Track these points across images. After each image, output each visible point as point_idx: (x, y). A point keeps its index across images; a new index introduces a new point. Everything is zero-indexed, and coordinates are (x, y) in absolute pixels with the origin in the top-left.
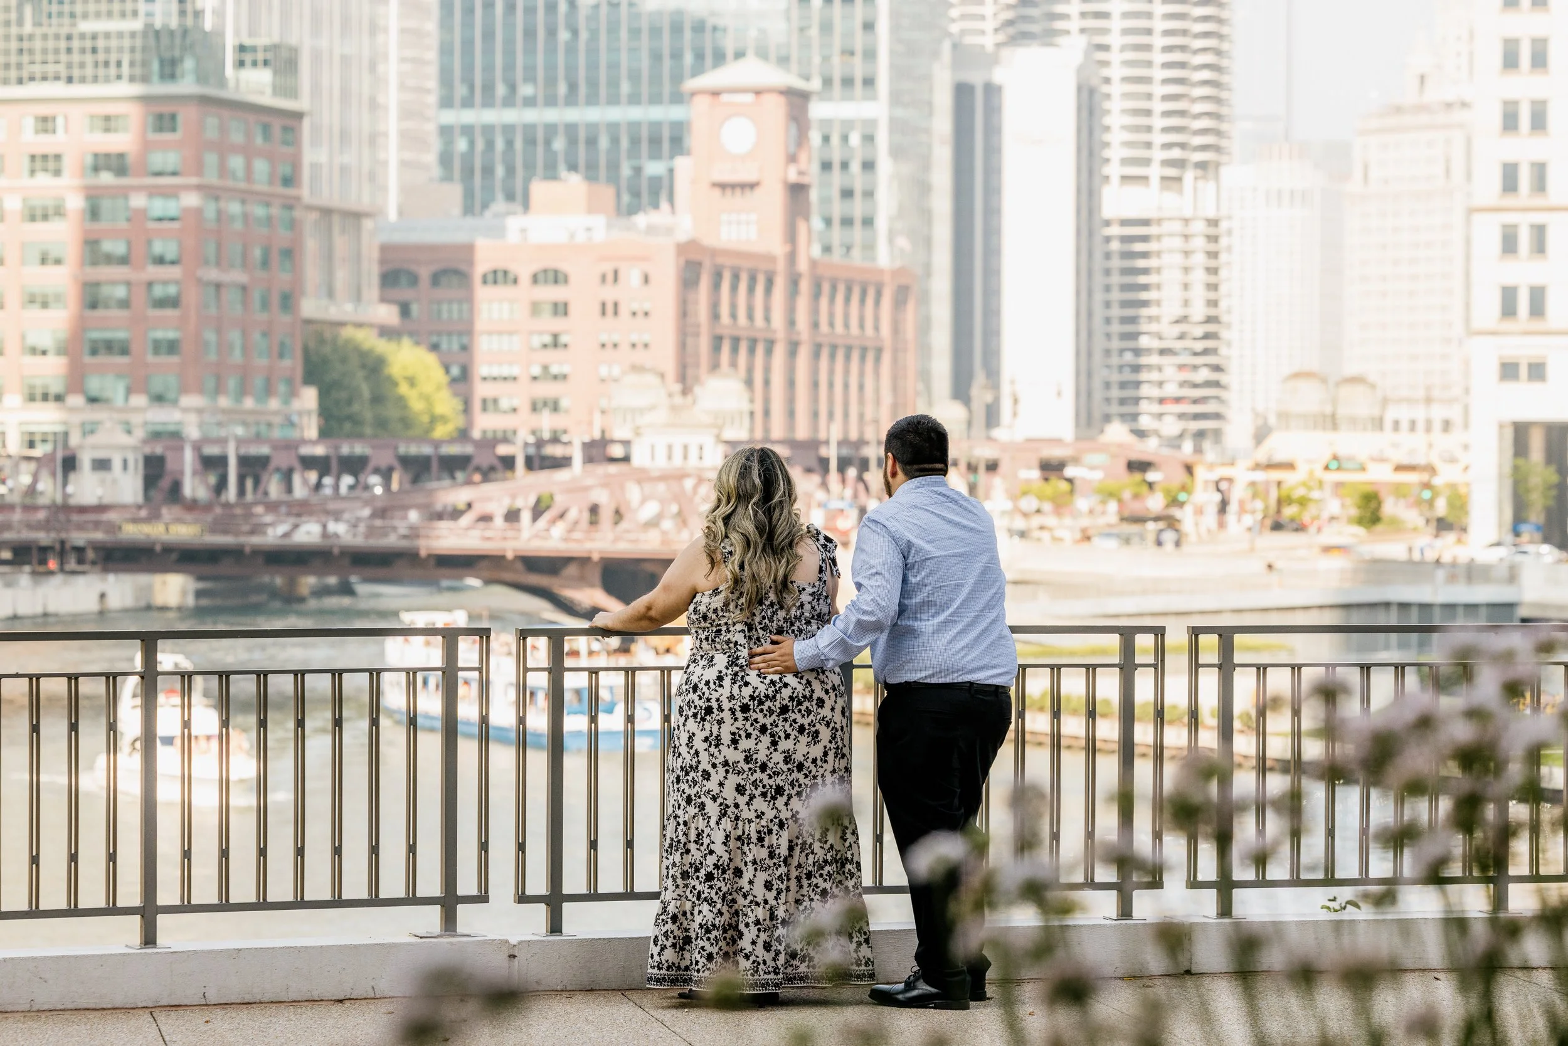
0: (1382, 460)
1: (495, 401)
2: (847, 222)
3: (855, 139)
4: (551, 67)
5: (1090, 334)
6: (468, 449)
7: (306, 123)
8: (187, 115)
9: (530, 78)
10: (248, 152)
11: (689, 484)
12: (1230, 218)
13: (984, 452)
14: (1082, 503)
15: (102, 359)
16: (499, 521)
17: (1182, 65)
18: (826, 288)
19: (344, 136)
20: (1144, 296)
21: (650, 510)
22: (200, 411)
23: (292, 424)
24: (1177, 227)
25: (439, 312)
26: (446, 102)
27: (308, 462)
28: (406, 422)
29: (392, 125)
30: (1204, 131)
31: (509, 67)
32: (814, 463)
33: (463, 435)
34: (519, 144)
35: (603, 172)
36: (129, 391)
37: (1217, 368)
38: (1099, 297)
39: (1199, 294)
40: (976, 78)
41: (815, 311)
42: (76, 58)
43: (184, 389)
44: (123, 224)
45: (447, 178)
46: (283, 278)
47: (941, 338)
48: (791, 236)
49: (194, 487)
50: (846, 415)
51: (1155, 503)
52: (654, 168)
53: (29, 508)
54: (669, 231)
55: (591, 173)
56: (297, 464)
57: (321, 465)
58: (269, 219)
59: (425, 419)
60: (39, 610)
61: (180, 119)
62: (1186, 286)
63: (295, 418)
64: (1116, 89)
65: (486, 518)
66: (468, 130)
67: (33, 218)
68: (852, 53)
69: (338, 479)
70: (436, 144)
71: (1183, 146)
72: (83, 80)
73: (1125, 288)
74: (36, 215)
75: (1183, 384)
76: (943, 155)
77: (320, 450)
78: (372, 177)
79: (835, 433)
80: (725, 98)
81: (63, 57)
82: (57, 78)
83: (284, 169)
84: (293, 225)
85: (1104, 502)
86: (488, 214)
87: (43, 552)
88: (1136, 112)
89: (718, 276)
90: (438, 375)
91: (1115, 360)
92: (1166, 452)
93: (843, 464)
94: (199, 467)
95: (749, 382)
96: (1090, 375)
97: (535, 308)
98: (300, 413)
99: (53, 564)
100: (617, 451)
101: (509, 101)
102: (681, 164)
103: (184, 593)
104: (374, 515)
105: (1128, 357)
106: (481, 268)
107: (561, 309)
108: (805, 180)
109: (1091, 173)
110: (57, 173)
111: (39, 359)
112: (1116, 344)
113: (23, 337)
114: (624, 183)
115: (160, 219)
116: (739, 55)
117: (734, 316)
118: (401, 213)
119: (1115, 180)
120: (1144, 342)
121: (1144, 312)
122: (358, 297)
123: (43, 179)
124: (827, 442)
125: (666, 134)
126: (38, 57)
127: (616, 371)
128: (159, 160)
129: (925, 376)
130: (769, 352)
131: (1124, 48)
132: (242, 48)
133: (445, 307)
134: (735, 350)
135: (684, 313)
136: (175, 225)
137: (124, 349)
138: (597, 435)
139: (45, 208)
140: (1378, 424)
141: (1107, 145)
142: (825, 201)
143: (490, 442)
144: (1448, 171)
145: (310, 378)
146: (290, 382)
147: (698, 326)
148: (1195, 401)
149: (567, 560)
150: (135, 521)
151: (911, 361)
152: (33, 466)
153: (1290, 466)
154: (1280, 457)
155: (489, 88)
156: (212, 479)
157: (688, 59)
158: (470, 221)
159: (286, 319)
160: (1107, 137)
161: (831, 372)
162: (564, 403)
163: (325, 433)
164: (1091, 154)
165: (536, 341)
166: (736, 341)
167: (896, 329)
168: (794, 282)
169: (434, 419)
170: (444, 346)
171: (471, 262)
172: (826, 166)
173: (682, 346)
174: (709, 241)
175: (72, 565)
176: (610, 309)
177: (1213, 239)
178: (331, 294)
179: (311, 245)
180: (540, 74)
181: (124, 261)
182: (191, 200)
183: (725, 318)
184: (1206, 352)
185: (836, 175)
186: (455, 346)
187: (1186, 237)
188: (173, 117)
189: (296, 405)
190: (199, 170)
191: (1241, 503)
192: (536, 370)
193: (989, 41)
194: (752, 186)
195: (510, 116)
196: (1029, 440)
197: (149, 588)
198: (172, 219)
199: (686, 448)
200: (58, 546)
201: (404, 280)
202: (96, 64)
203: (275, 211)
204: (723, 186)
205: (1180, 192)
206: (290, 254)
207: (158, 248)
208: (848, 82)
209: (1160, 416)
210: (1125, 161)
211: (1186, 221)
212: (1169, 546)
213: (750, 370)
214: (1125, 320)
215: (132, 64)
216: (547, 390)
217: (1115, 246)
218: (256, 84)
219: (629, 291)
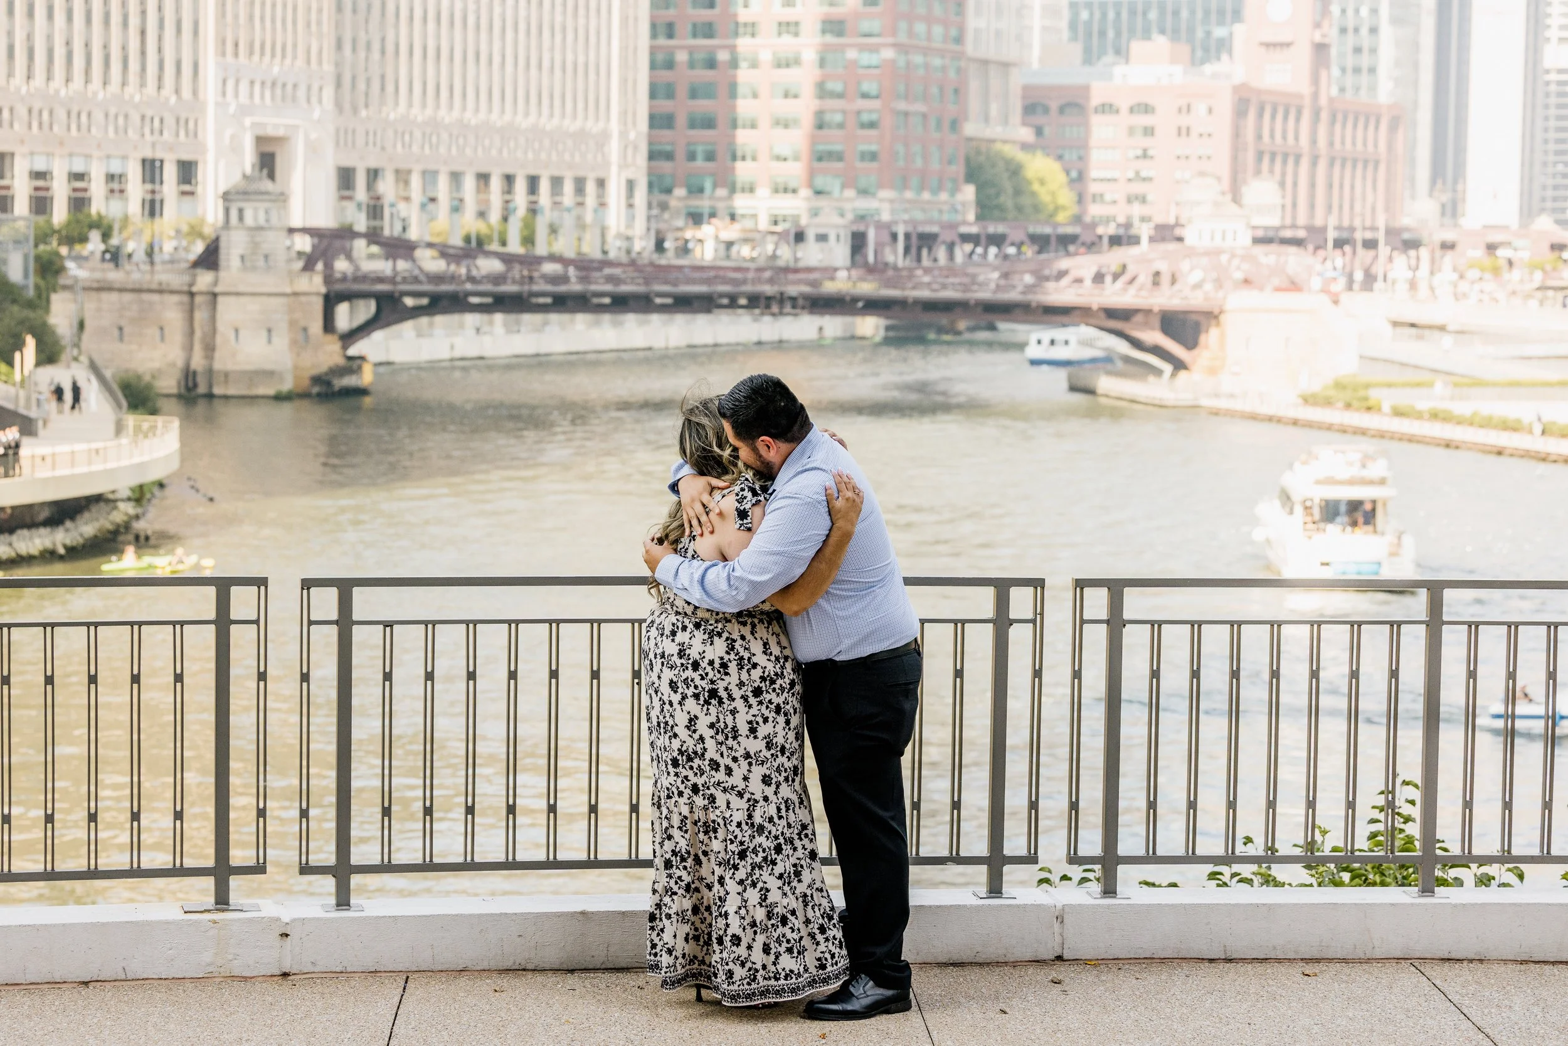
1: (1102, 195)
2: (1357, 70)
3: (1364, 12)
5: (1532, 151)
6: (1079, 230)
10: (929, 20)
11: (1224, 258)
13: (1449, 236)
14: (1517, 273)
15: (824, 165)
16: (1088, 282)
18: (1340, 117)
19: (999, 9)
21: (1198, 275)
22: (891, 201)
23: (956, 211)
25: (1064, 132)
27: (966, 238)
28: (1037, 208)
34: (1125, 15)
35: (1183, 36)
36: (844, 186)
38: (1539, 124)
41: (1331, 134)
43: (881, 186)
44: (841, 71)
45: (1074, 38)
46: (953, 108)
47: (1424, 153)
48: (1315, 80)
49: (875, 255)
50: (1352, 207)
52: (1219, 32)
53: (771, 269)
54: (1228, 76)
55: (1175, 35)
56: (957, 240)
57: (974, 240)
58: (944, 69)
59: (1051, 207)
60: (776, 338)
63: (959, 207)
65: (1079, 281)
66: (1089, 5)
67: (779, 65)
69: (986, 250)
70: (1066, 14)
73: (1559, 118)
74: (782, 63)
76: (1428, 23)
77: (974, 230)
78: (1020, 38)
79: (1332, 221)
83: (953, 32)
84: (961, 71)
85: (1531, 273)
86: (1100, 63)
87: (769, 299)
89: (1262, 109)
90: (1062, 178)
91: (1550, 170)
95: (1282, 184)
96: (1531, 180)
97: (1131, 131)
98: (964, 204)
99: (775, 309)
102: (1239, 29)
103: (877, 327)
104: (1001, 276)
105: (1560, 167)
106: (1095, 100)
107: (1149, 131)
108: (1326, 41)
109: (1536, 35)
110: (797, 35)
111: (781, 164)
112: (1551, 158)
113: (771, 149)
114: (1198, 42)
115: (869, 67)
117: (1272, 136)
118: (1041, 63)
119: (1554, 40)
122: (1005, 121)
123: (787, 39)
127: (1187, 175)
128: (865, 26)
129: (1411, 178)
130: (1297, 163)
133: (1068, 129)
134: (1272, 161)
135: (1237, 134)
136: (877, 71)
137: (839, 157)
138: (1172, 221)
139: (787, 59)
141: (1549, 15)
142: (1342, 55)
143: (1093, 225)
145: (970, 178)
146: (955, 181)
147: (1247, 144)
149: (1137, 311)
151: (1401, 169)
152: (775, 238)
158: (1087, 68)
159: (955, 137)
160: (1549, 10)
161: (1342, 178)
162: (1149, 198)
163: (980, 218)
164: (1537, 21)
165: (1131, 154)
166: (1273, 155)
167: (1390, 147)
168: (1316, 113)
169: (1057, 209)
170: (1067, 156)
171: (1087, 98)
172: (1343, 31)
173: (1235, 158)
174: (1255, 84)
175: (788, 309)
176: (1184, 132)
178: (987, 119)
179: (974, 86)
181: (840, 96)
182: (888, 54)
183: (1266, 138)
185: (1350, 36)
186: (1075, 157)
189: (959, 197)
190: (894, 32)
192: (1131, 175)
194: (1288, 45)
196: (1485, 227)
197: (854, 324)
198: (875, 67)
199: (1224, 232)
200: (778, 297)
201: (1039, 110)
203: (948, 62)
204: (1268, 45)
206: (958, 92)
207: (866, 87)
210: (1562, 28)
213: (1284, 174)
214: (1558, 141)
216: (1138, 188)
217: (1553, 88)
219: (1198, 119)
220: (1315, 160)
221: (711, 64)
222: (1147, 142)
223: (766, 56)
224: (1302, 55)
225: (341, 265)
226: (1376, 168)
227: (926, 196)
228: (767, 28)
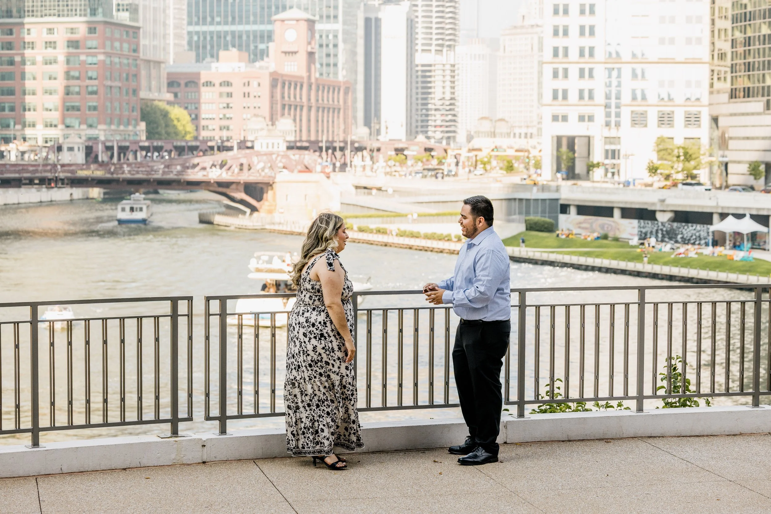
0: (511, 148)
1: (207, 126)
2: (328, 65)
3: (331, 37)
4: (226, 11)
5: (411, 104)
6: (198, 144)
7: (141, 30)
8: (99, 28)
9: (219, 15)
10: (121, 41)
11: (274, 157)
12: (458, 64)
13: (376, 145)
14: (409, 162)
15: (69, 112)
16: (208, 169)
17: (443, 12)
18: (321, 87)
19: (155, 35)
20: (430, 90)
21: (261, 165)
22: (105, 130)
23: (137, 135)
24: (441, 67)
25: (188, 96)
26: (190, 23)
27: (142, 148)
28: (176, 134)
29: (171, 31)
30: (450, 34)
31: (212, 11)
32: (318, 149)
33: (196, 138)
34: (215, 38)
35: (244, 48)
36: (80, 124)
37: (454, 115)
38: (414, 91)
39: (448, 90)
40: (372, 16)
41: (317, 95)
42: (61, 8)
43: (99, 123)
44: (77, 66)
45: (191, 49)
46: (133, 84)
47: (360, 105)
48: (309, 70)
49: (103, 157)
50: (328, 131)
51: (434, 163)
52: (262, 46)
53: (45, 165)
54: (267, 68)
55: (240, 47)
56: (138, 149)
57: (147, 149)
58: (128, 64)
59: (183, 132)
60: (49, 199)
61: (97, 29)
62: (444, 87)
63: (138, 133)
64: (420, 20)
65: (204, 168)
66: (197, 33)
67: (46, 64)
68: (330, 7)
69: (153, 154)
70: (186, 38)
71: (443, 39)
72: (63, 16)
73: (423, 88)
74: (48, 62)
75: (442, 121)
76: (361, 42)
77: (146, 144)
78: (164, 49)
79: (324, 138)
80: (286, 22)
81: (57, 8)
82: (54, 15)
83: (133, 47)
84: (137, 66)
85: (416, 162)
86: (204, 62)
87: (50, 180)
88: (427, 28)
89: (284, 84)
90: (188, 118)
91: (419, 113)
92: (437, 144)
93: (327, 149)
94: (104, 149)
95: (295, 120)
96: (411, 118)
97: (221, 95)
98: (140, 131)
99: (53, 185)
100: (249, 144)
101: (212, 23)
102: (271, 45)
103: (99, 193)
104: (165, 167)
105: (424, 111)
106: (203, 80)
107: (230, 95)
108: (313, 51)
109: (411, 49)
110: (55, 48)
111: (49, 112)
112: (420, 107)
113: (43, 105)
114: (251, 51)
115: (91, 64)
116: (291, 7)
117: (289, 97)
118: (174, 62)
119: (420, 51)
120: (430, 106)
121: (430, 96)
122: (160, 91)
123: (50, 50)
124: (322, 141)
125: (266, 35)
126: (48, 8)
127: (249, 116)
128: (90, 43)
129: (355, 118)
130: (301, 110)
131: (422, 6)
132: (119, 5)
133: (190, 94)
134: (290, 109)
135: (272, 96)
136: (96, 66)
137: (77, 109)
138: (242, 139)
139: (50, 60)
140: (508, 135)
141: (417, 39)
142: (321, 58)
143: (205, 141)
144: (532, 48)
145: (143, 118)
146: (136, 120)
147: (277, 101)
148: (447, 127)
149: (231, 183)
150: (82, 169)
151: (350, 113)
152: (47, 149)
153: (480, 150)
154: (476, 147)
155: (205, 19)
156: (109, 153)
157: (273, 9)
158: (198, 64)
159: (135, 98)
160: (417, 36)
161: (323, 116)
162: (231, 127)
163: (148, 138)
164: (411, 42)
165: (221, 106)
166: (290, 106)
167: (345, 102)
168: (310, 86)
169: (186, 133)
170: (189, 108)
171: (199, 79)
172: (321, 46)
173: (272, 108)
174: (280, 72)
175: (60, 185)
176: (247, 95)
177: (453, 71)
178: (150, 89)
179: (143, 73)
180: (222, 13)
181: (78, 78)
182: (101, 57)
183: (286, 98)
184: (450, 110)
185: (324, 48)
186: (193, 108)
187: (444, 70)
188: (95, 29)
189: (138, 128)
191: (463, 163)
192: (221, 116)
193: (376, 3)
194: (296, 53)
195: (212, 28)
196: (390, 140)
197: (88, 192)
198: (95, 64)
199: (273, 144)
200: (55, 179)
201: (175, 84)
202: (68, 10)
203: (131, 61)
204: (285, 53)
205: (442, 55)
206: (136, 76)
207: (90, 74)
208: (328, 17)
209: (435, 132)
210: (423, 45)
211: (444, 65)
212: (440, 179)
213: (295, 116)
214: (423, 99)
215: (80, 10)
216: (225, 123)
217: (420, 73)
218: (124, 17)
219: (253, 89)
220: (310, 108)
221: (12, 63)
222: (229, 100)
223: (40, 59)
224: (302, 57)
226: (339, 112)
227: (122, 127)
228: (40, 45)
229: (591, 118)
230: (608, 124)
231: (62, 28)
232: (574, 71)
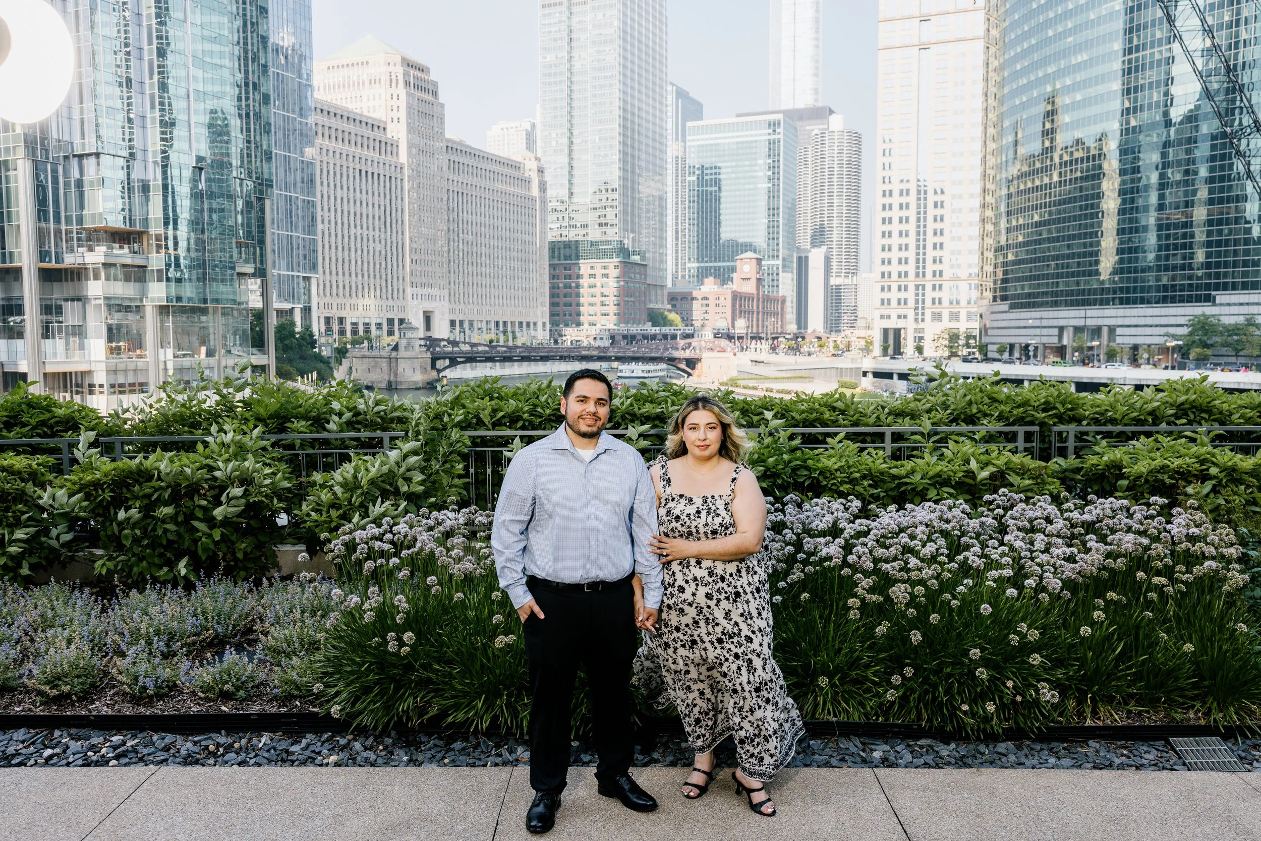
2: (772, 286)
3: (774, 269)
12: (859, 284)
18: (766, 300)
20: (841, 301)
24: (848, 286)
30: (854, 266)
35: (717, 277)
39: (852, 301)
40: (803, 255)
41: (763, 305)
48: (758, 289)
52: (728, 275)
54: (731, 288)
55: (715, 277)
80: (743, 260)
89: (741, 298)
95: (748, 320)
97: (703, 305)
105: (836, 314)
106: (693, 296)
107: (707, 305)
108: (762, 277)
109: (828, 275)
117: (745, 306)
119: (833, 276)
120: (841, 311)
121: (841, 304)
122: (662, 303)
125: (731, 268)
129: (789, 319)
130: (753, 314)
133: (683, 305)
134: (745, 313)
135: (734, 306)
141: (832, 269)
142: (767, 282)
147: (737, 308)
151: (786, 316)
157: (735, 252)
158: (692, 287)
161: (767, 318)
164: (828, 271)
165: (703, 312)
167: (782, 309)
168: (758, 299)
170: (683, 313)
171: (691, 295)
172: (768, 274)
173: (733, 313)
174: (739, 291)
176: (717, 305)
177: (856, 289)
178: (656, 303)
179: (653, 292)
183: (743, 307)
184: (854, 313)
186: (685, 313)
187: (850, 289)
193: (806, 248)
194: (750, 279)
201: (673, 299)
204: (743, 279)
205: (849, 279)
206: (648, 295)
213: (748, 317)
218: (636, 258)
219: (722, 301)
220: (758, 313)
221: (570, 287)
222: (707, 308)
223: (586, 285)
224: (753, 282)
225: (438, 349)
226: (778, 315)
227: (635, 325)
228: (586, 276)
229: (905, 317)
230: (916, 320)
231: (599, 266)
232: (894, 287)
